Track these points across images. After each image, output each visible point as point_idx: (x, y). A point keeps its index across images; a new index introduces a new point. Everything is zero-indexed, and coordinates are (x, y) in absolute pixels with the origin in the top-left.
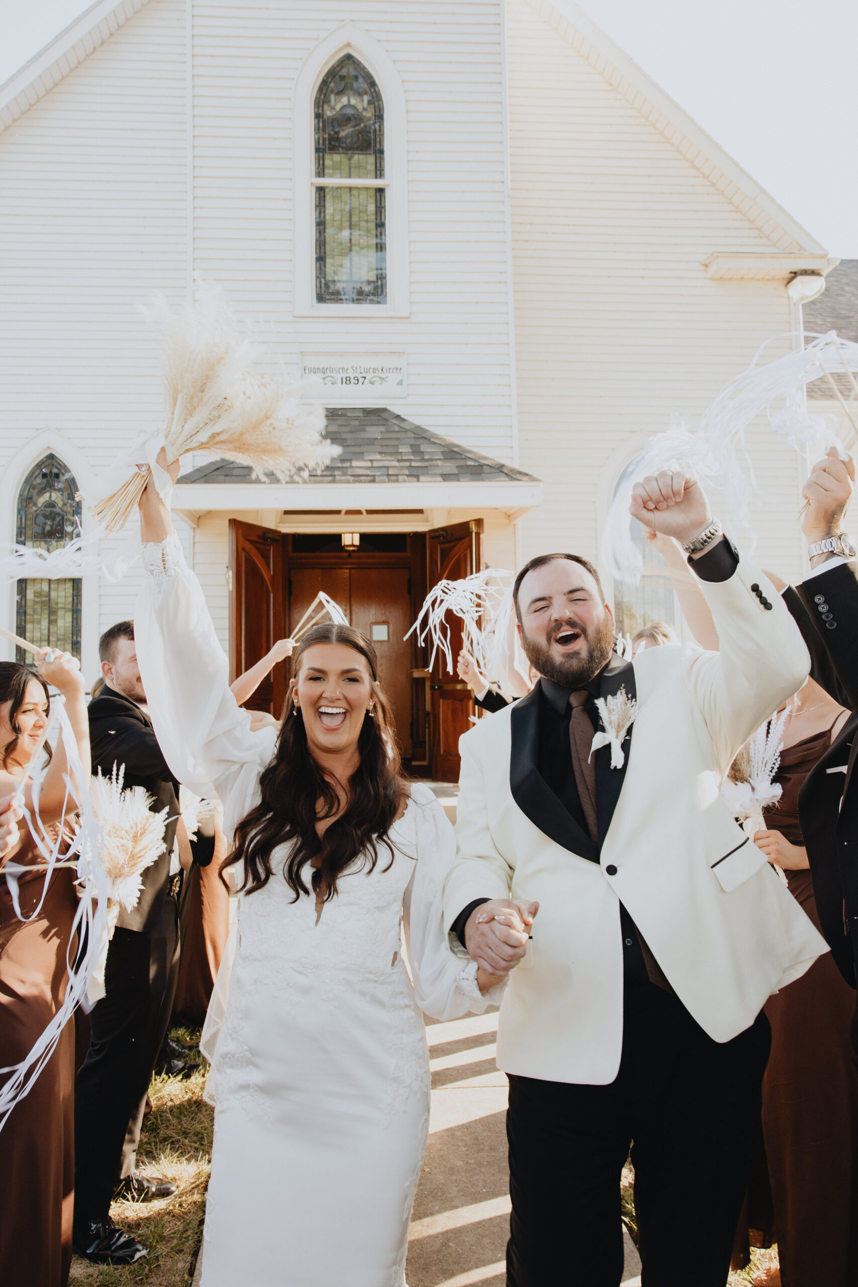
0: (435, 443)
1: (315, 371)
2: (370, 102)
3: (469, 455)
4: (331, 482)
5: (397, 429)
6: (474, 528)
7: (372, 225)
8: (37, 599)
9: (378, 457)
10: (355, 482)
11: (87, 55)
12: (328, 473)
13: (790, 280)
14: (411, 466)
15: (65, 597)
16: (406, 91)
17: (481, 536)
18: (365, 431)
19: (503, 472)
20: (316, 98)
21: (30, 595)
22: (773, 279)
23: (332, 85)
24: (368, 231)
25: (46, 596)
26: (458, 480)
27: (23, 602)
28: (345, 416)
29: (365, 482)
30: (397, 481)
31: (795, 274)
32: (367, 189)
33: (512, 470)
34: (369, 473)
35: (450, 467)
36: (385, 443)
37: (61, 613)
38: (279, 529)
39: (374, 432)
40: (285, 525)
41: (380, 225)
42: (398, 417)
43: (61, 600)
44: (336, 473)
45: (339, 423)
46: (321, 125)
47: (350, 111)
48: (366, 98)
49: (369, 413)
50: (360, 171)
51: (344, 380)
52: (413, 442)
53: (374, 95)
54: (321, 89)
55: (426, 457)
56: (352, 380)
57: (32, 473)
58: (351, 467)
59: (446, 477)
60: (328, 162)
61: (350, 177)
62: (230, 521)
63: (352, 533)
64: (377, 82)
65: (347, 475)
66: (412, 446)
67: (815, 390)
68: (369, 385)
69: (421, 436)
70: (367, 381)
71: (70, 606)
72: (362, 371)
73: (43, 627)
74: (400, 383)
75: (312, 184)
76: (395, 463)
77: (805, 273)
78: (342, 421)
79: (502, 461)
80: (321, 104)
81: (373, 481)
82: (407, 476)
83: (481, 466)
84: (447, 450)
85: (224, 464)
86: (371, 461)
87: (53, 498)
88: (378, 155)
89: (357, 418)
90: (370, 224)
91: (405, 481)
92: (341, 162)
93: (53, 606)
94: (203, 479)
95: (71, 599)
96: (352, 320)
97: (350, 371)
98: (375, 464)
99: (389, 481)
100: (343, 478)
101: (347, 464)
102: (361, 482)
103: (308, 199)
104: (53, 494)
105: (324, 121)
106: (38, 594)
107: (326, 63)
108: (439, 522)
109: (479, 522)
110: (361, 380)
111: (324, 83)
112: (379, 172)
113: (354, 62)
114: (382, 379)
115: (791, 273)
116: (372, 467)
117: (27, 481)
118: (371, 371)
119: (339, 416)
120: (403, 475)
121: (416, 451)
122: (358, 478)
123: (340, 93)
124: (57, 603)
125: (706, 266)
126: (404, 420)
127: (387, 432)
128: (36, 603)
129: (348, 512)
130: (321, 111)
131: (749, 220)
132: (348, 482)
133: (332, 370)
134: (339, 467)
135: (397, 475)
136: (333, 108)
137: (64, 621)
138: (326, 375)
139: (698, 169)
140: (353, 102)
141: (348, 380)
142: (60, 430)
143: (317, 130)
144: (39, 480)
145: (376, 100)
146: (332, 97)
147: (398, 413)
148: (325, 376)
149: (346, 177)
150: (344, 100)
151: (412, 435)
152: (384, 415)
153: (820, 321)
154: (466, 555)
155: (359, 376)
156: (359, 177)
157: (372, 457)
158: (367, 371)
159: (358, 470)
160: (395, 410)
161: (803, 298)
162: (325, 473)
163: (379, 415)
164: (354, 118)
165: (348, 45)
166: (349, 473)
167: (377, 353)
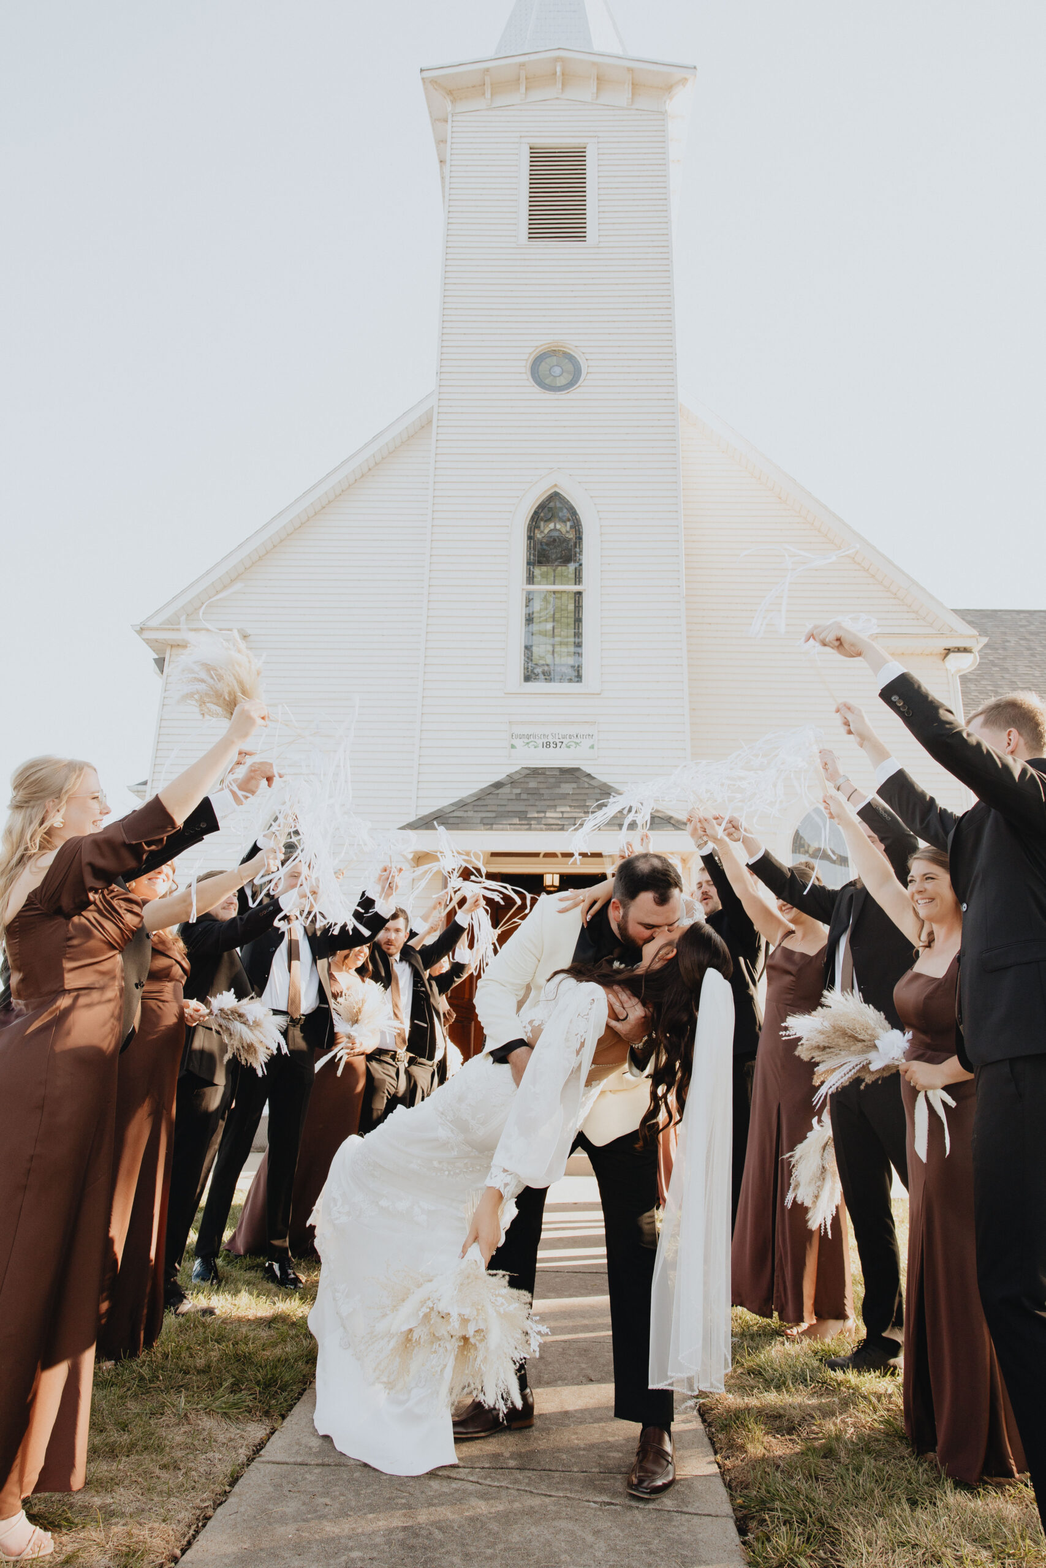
1: (521, 737)
2: (571, 527)
4: (527, 830)
5: (586, 786)
7: (572, 621)
9: (568, 809)
10: (547, 830)
11: (349, 485)
12: (526, 822)
13: (947, 654)
16: (600, 519)
18: (559, 787)
19: (670, 823)
20: (529, 524)
22: (931, 654)
23: (542, 515)
24: (568, 625)
28: (544, 774)
29: (555, 830)
31: (948, 651)
32: (568, 592)
33: (678, 821)
34: (560, 823)
36: (576, 797)
39: (567, 788)
41: (578, 620)
42: (589, 775)
44: (532, 822)
45: (539, 780)
46: (532, 545)
47: (556, 534)
48: (569, 524)
49: (563, 771)
50: (564, 580)
51: (545, 745)
52: (598, 797)
53: (575, 521)
54: (533, 518)
56: (552, 745)
58: (545, 817)
60: (537, 573)
61: (554, 584)
63: (553, 874)
64: (578, 512)
65: (541, 824)
66: (597, 800)
68: (566, 748)
69: (606, 790)
70: (564, 744)
72: (560, 737)
74: (592, 747)
75: (523, 589)
76: (582, 815)
77: (959, 650)
78: (541, 779)
79: (671, 813)
80: (533, 528)
81: (562, 829)
85: (442, 814)
86: (562, 812)
88: (577, 566)
89: (554, 776)
90: (569, 620)
92: (547, 572)
94: (424, 826)
96: (553, 696)
97: (550, 737)
98: (565, 815)
100: (538, 826)
101: (542, 815)
102: (552, 830)
103: (519, 601)
105: (535, 542)
107: (537, 499)
110: (559, 745)
111: (536, 513)
112: (578, 578)
113: (560, 498)
114: (577, 743)
115: (945, 649)
116: (562, 818)
118: (568, 736)
119: (538, 774)
121: (601, 804)
122: (550, 827)
123: (548, 520)
126: (594, 778)
127: (578, 788)
129: (547, 855)
130: (532, 534)
131: (906, 605)
132: (541, 830)
133: (535, 736)
134: (535, 818)
136: (542, 532)
138: (530, 740)
139: (859, 564)
140: (558, 527)
141: (548, 745)
143: (529, 548)
145: (577, 527)
146: (542, 523)
147: (589, 772)
148: (528, 741)
149: (551, 584)
150: (552, 526)
151: (599, 791)
152: (577, 774)
153: (1037, 674)
155: (557, 741)
156: (562, 584)
157: (563, 809)
158: (564, 737)
159: (550, 820)
160: (587, 769)
161: (959, 671)
162: (523, 822)
163: (571, 774)
164: (559, 539)
165: (556, 485)
166: (543, 822)
167: (573, 723)
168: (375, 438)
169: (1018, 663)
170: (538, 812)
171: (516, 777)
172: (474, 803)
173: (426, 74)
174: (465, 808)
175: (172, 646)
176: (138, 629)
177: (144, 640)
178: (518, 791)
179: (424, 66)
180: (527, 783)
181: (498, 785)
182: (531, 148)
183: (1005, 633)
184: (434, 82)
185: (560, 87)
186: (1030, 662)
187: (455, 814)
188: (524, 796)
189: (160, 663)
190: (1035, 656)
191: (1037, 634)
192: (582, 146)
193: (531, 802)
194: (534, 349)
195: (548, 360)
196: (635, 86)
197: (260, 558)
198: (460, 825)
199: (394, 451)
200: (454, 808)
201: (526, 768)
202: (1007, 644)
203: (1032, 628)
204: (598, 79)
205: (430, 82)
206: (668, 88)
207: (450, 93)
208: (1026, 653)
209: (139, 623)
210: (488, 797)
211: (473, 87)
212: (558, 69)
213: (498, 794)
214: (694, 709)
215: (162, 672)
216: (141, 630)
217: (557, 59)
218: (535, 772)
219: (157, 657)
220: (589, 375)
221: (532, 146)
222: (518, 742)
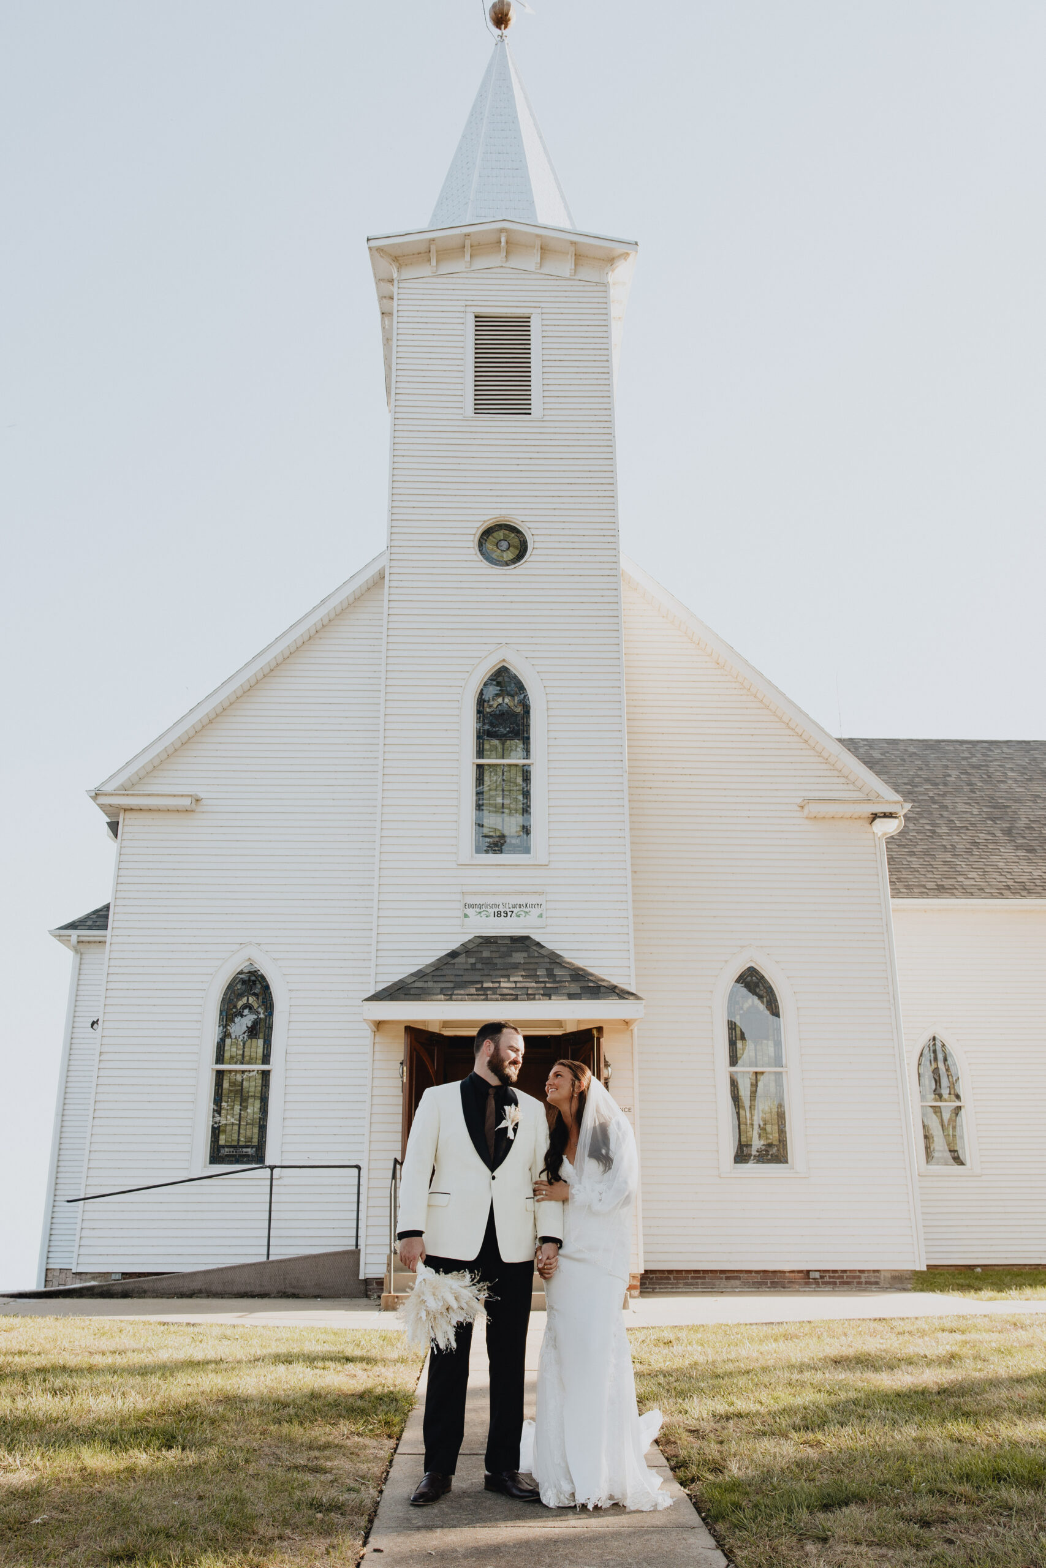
0: (566, 967)
1: (474, 906)
2: (519, 701)
3: (591, 978)
4: (484, 1000)
5: (536, 955)
6: (595, 1032)
7: (520, 795)
8: (231, 1089)
9: (521, 979)
10: (502, 1000)
12: (482, 993)
13: (873, 821)
14: (545, 987)
15: (256, 1087)
16: (546, 694)
17: (601, 1040)
18: (511, 956)
19: (615, 992)
20: (478, 698)
21: (226, 1085)
22: (859, 818)
23: (491, 689)
24: (517, 798)
25: (239, 1086)
26: (580, 999)
27: (220, 1091)
28: (497, 943)
29: (510, 1000)
30: (534, 999)
31: (875, 816)
32: (516, 765)
33: (623, 991)
34: (513, 993)
35: (574, 988)
36: (527, 967)
37: (251, 1101)
38: (442, 1033)
39: (519, 957)
40: (447, 1029)
41: (526, 795)
42: (538, 944)
43: (252, 1089)
44: (489, 993)
45: (491, 949)
46: (481, 719)
47: (505, 708)
48: (516, 698)
49: (514, 939)
50: (511, 753)
51: (496, 914)
52: (548, 966)
53: (523, 695)
54: (481, 692)
55: (557, 979)
56: (502, 914)
57: (234, 979)
58: (499, 987)
59: (571, 996)
60: (487, 746)
61: (503, 758)
62: (406, 1027)
64: (525, 686)
65: (497, 994)
66: (547, 969)
67: (957, 887)
68: (516, 917)
69: (554, 959)
70: (514, 914)
71: (259, 1095)
72: (511, 906)
73: (235, 1113)
74: (541, 916)
75: (473, 763)
76: (534, 985)
77: (885, 815)
78: (493, 948)
79: (616, 983)
80: (481, 702)
81: (516, 999)
82: (542, 995)
83: (599, 987)
84: (574, 973)
85: (404, 985)
86: (515, 982)
87: (250, 1002)
88: (525, 741)
89: (506, 945)
90: (518, 793)
91: (540, 1000)
92: (497, 746)
93: (245, 1094)
94: (389, 997)
95: (260, 1088)
96: (502, 867)
97: (501, 906)
98: (518, 985)
99: (528, 999)
100: (493, 997)
101: (497, 985)
102: (506, 1000)
103: (470, 775)
104: (250, 998)
105: (484, 716)
106: (233, 1084)
107: (486, 674)
108: (571, 1029)
109: (600, 1029)
110: (509, 914)
111: (484, 688)
112: (526, 753)
113: (508, 672)
114: (526, 912)
115: (873, 815)
116: (516, 987)
117: (228, 988)
118: (518, 906)
119: (491, 943)
120: (539, 994)
121: (550, 974)
122: (504, 997)
123: (496, 694)
124: (248, 1092)
125: (802, 807)
126: (544, 947)
127: (529, 957)
128: (230, 1091)
130: (481, 708)
131: (837, 770)
132: (497, 1000)
133: (486, 906)
134: (490, 988)
135: (535, 994)
136: (491, 707)
137: (253, 1108)
138: (482, 910)
139: (793, 730)
140: (507, 701)
141: (499, 914)
142: (259, 944)
143: (478, 722)
144: (239, 986)
145: (524, 700)
146: (490, 697)
147: (538, 940)
148: (480, 911)
149: (500, 758)
150: (500, 700)
151: (548, 960)
152: (527, 943)
154: (590, 1055)
155: (508, 910)
156: (511, 757)
157: (516, 979)
158: (514, 906)
159: (505, 990)
160: (536, 937)
161: (886, 834)
162: (480, 993)
163: (522, 942)
164: (508, 714)
165: (504, 660)
166: (498, 993)
167: (522, 893)
168: (323, 602)
169: (957, 800)
170: (493, 982)
171: (470, 946)
172: (432, 974)
173: (373, 243)
174: (425, 979)
175: (125, 810)
176: (94, 794)
177: (98, 805)
178: (473, 960)
179: (371, 235)
180: (481, 952)
181: (453, 954)
182: (476, 317)
183: (946, 767)
184: (379, 250)
185: (505, 254)
186: (970, 798)
187: (417, 985)
188: (479, 966)
189: (114, 827)
190: (975, 793)
191: (978, 767)
192: (528, 316)
193: (486, 972)
194: (482, 523)
195: (495, 534)
196: (578, 257)
197: (211, 722)
198: (422, 996)
199: (341, 613)
200: (415, 978)
201: (478, 937)
202: (948, 779)
203: (974, 760)
204: (541, 248)
205: (377, 250)
206: (610, 260)
207: (396, 259)
208: (967, 788)
209: (93, 789)
210: (445, 967)
211: (419, 254)
212: (503, 240)
213: (454, 964)
214: (635, 872)
215: (116, 836)
216: (96, 795)
217: (501, 230)
218: (488, 941)
219: (109, 821)
220: (535, 550)
221: (477, 314)
222: (471, 912)
